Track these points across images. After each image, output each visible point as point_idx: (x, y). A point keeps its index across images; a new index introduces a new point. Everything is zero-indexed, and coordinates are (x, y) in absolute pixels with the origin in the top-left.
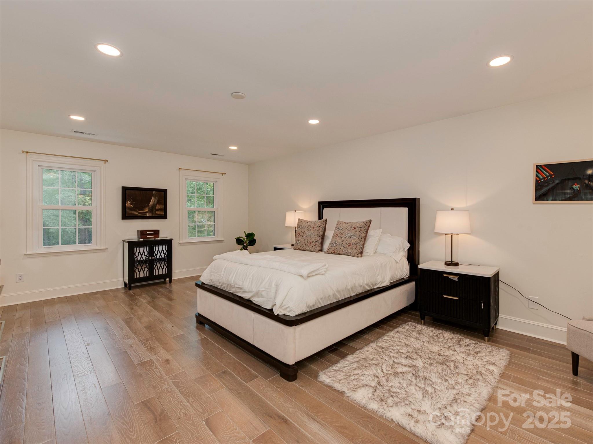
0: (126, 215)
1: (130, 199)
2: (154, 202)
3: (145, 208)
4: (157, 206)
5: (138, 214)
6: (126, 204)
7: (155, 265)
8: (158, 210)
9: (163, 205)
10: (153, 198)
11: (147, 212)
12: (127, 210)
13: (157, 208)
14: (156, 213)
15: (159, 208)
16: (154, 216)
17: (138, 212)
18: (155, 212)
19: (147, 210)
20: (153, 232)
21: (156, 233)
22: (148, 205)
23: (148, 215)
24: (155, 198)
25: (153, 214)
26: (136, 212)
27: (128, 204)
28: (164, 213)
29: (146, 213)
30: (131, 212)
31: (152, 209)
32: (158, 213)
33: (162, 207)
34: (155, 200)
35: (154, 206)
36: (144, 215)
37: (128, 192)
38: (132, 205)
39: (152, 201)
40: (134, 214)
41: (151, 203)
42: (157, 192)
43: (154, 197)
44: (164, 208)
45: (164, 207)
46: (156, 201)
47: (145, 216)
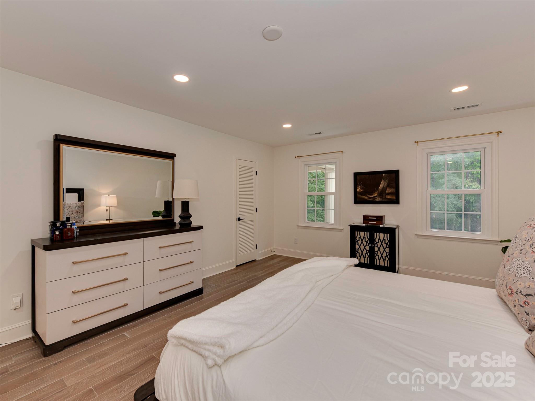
0: (358, 200)
1: (360, 184)
2: (384, 185)
3: (374, 192)
4: (387, 189)
5: (367, 199)
6: (357, 189)
7: (376, 254)
8: (388, 194)
9: (393, 188)
10: (382, 182)
11: (376, 196)
12: (358, 195)
13: (387, 192)
14: (387, 197)
15: (390, 191)
16: (384, 200)
17: (368, 197)
18: (385, 196)
19: (376, 195)
20: (375, 218)
21: (380, 219)
22: (378, 189)
23: (377, 200)
24: (385, 181)
25: (382, 199)
26: (366, 196)
27: (359, 189)
28: (396, 198)
29: (376, 198)
30: (361, 196)
31: (382, 194)
32: (388, 197)
33: (393, 190)
34: (384, 184)
35: (384, 189)
36: (373, 200)
37: (358, 177)
38: (362, 190)
39: (381, 184)
40: (364, 199)
41: (381, 187)
42: (386, 174)
43: (383, 180)
44: (395, 192)
45: (395, 190)
46: (386, 184)
47: (375, 200)
